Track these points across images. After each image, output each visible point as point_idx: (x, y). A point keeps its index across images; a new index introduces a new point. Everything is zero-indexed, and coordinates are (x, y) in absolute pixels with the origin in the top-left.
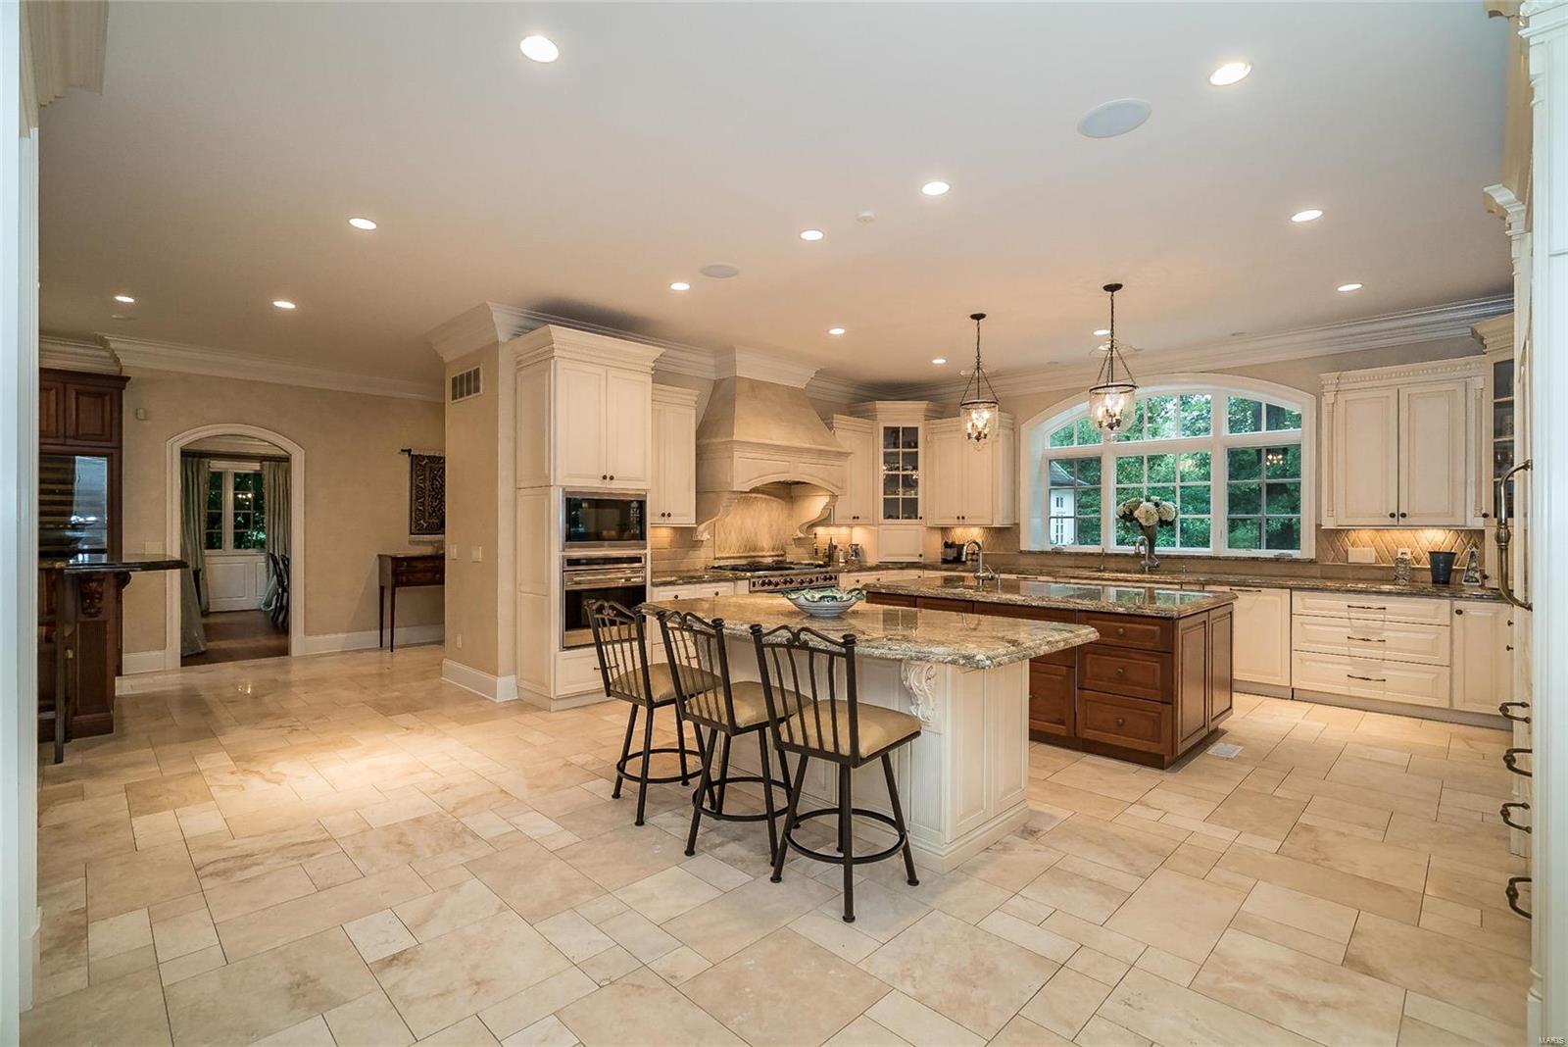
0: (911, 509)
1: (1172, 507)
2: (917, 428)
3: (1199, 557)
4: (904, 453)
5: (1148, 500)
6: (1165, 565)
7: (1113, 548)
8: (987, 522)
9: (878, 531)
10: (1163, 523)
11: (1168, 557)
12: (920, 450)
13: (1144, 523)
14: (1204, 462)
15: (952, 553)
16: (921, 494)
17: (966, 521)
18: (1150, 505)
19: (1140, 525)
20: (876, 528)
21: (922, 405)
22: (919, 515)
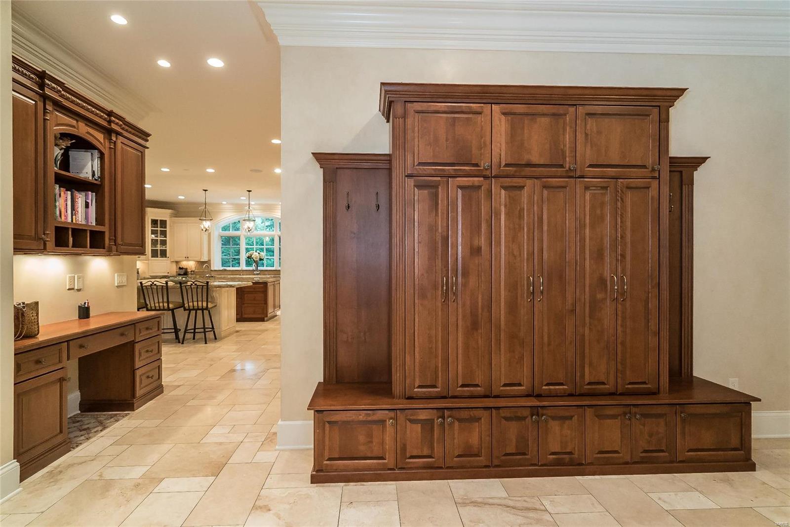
0: (164, 254)
1: (263, 254)
2: (166, 221)
3: (271, 270)
4: (160, 230)
5: (256, 252)
6: (262, 272)
7: (245, 268)
8: (198, 259)
9: (148, 263)
10: (261, 259)
11: (262, 270)
12: (168, 229)
13: (255, 260)
14: (272, 240)
15: (182, 272)
16: (168, 248)
17: (189, 258)
18: (257, 253)
19: (254, 260)
20: (147, 262)
21: (169, 211)
22: (167, 256)
